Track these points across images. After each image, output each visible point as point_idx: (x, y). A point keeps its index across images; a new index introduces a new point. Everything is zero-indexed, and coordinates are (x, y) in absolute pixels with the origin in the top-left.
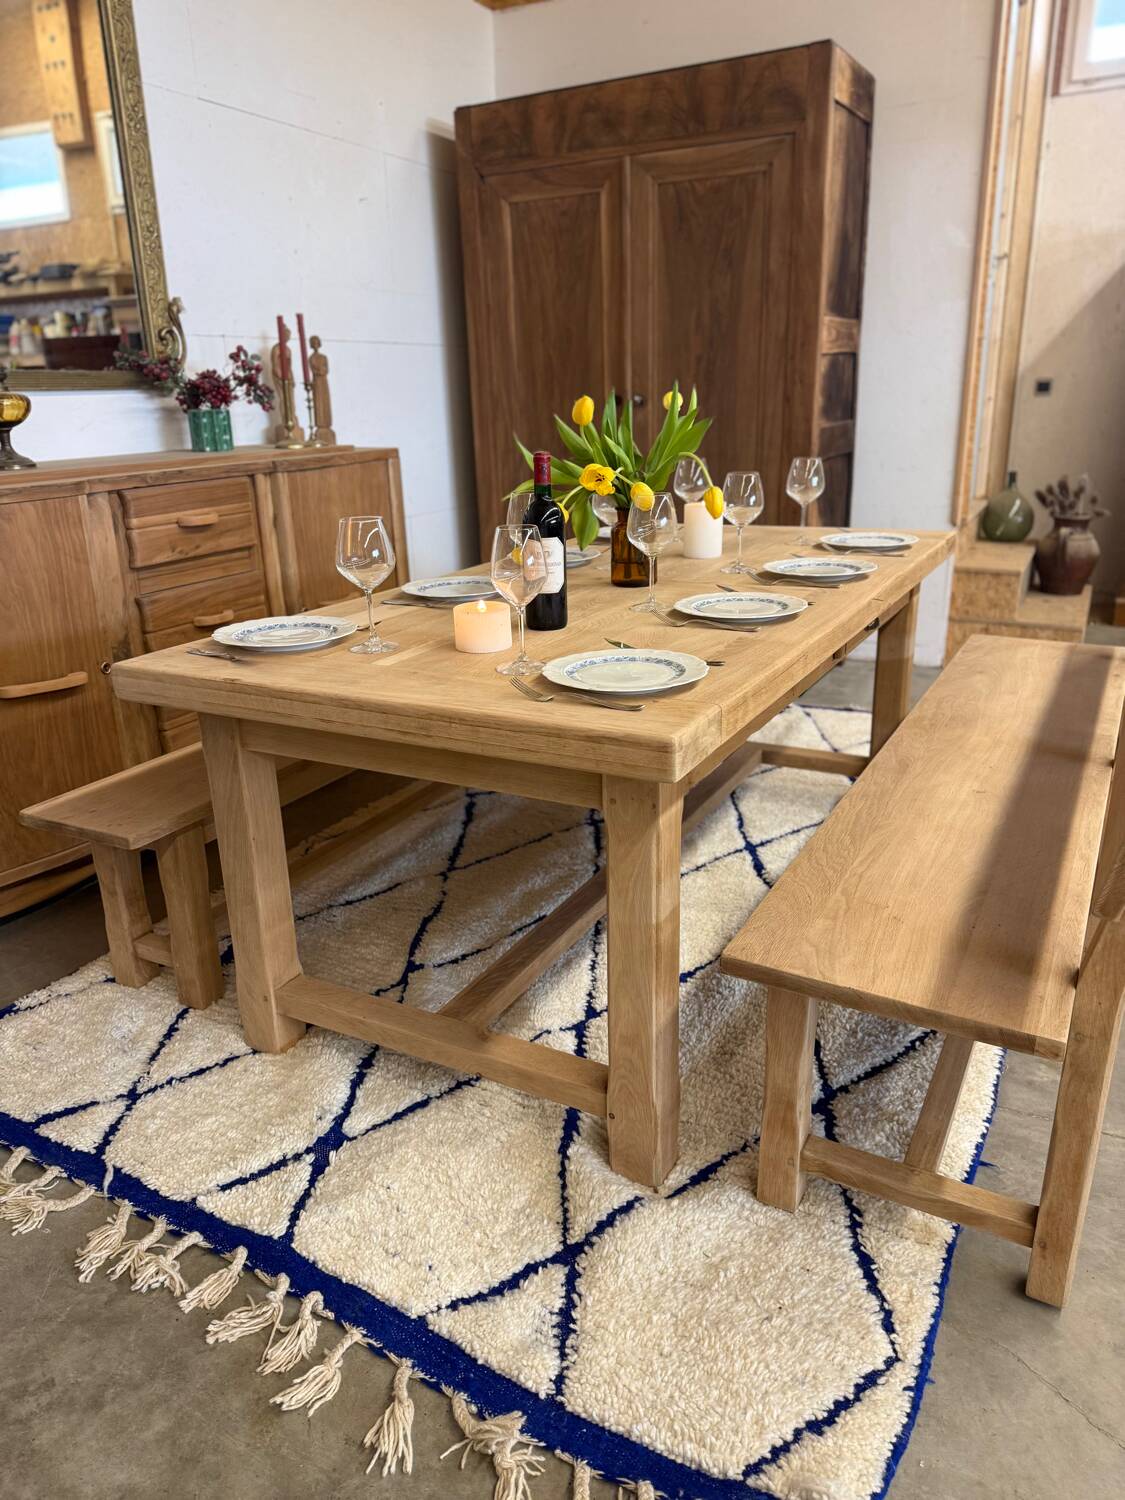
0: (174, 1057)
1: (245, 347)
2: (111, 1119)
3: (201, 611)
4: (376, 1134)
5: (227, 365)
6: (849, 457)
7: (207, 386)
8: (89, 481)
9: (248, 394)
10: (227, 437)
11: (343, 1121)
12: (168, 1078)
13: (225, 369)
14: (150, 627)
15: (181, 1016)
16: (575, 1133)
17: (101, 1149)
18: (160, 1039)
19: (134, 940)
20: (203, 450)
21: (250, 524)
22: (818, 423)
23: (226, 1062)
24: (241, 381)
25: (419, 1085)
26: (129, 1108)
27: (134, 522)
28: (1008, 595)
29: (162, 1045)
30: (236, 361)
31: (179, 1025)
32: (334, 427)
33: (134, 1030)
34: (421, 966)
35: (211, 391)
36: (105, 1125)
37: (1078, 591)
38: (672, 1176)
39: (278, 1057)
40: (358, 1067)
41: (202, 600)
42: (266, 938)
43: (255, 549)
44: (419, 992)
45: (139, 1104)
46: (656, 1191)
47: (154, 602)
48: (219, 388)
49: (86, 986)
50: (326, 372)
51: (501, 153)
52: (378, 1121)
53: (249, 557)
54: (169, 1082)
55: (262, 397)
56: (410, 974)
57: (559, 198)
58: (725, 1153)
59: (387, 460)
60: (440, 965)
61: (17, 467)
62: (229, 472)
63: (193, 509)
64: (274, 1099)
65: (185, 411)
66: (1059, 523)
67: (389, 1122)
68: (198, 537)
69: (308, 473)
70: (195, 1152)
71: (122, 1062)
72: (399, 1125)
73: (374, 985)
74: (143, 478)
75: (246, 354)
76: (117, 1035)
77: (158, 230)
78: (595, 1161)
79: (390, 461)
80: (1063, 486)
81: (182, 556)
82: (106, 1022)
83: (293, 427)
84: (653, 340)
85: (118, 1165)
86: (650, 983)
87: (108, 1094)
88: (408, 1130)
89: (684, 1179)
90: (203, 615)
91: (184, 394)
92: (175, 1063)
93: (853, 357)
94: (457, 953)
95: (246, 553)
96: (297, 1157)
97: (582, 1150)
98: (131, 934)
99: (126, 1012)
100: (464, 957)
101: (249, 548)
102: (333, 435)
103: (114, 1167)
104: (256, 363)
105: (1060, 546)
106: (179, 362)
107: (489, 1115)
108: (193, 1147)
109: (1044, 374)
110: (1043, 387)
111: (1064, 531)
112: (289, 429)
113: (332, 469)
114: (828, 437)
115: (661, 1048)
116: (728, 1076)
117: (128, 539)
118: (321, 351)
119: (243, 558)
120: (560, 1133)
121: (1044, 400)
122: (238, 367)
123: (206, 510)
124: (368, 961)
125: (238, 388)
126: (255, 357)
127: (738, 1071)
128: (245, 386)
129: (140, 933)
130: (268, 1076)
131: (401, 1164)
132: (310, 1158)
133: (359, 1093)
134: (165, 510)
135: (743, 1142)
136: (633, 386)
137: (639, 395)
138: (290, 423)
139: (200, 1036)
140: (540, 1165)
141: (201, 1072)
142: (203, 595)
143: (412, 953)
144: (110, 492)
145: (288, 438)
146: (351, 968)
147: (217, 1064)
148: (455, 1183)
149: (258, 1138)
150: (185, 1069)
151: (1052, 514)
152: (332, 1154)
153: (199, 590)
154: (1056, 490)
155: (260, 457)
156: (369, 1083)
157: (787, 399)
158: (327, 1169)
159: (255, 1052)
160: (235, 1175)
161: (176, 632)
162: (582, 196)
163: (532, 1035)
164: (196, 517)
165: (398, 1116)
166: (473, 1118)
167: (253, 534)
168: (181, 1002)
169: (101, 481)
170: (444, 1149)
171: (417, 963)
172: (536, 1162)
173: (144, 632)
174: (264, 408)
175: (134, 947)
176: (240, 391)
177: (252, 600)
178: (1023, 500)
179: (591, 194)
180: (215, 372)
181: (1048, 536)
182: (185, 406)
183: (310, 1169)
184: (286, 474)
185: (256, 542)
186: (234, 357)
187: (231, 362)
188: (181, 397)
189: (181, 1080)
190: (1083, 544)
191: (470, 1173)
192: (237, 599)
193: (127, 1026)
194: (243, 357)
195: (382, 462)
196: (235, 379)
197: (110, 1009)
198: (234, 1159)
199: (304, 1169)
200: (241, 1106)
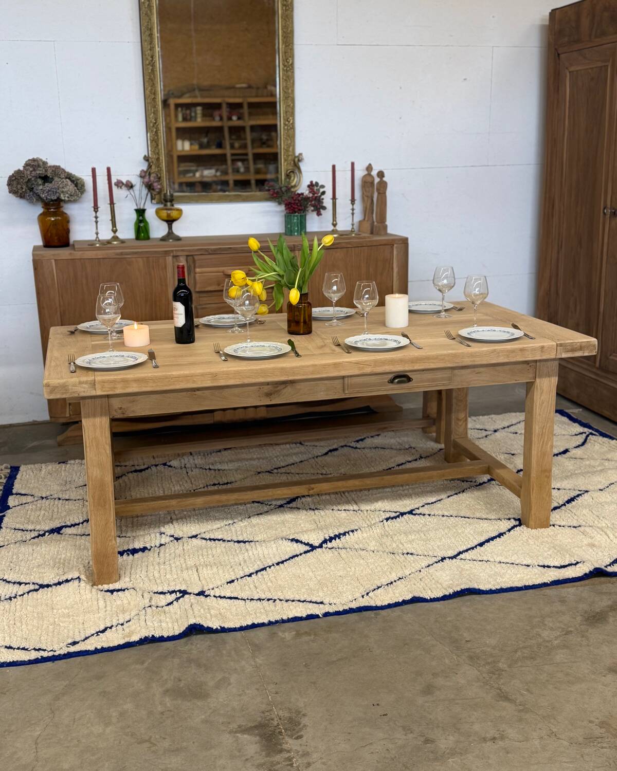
2: (29, 501)
8: (176, 250)
11: (66, 528)
12: (58, 497)
17: (13, 507)
26: (36, 501)
27: (198, 270)
36: (24, 502)
45: (39, 501)
47: (203, 308)
50: (385, 191)
51: (566, 39)
57: (592, 68)
61: (171, 241)
63: (234, 266)
74: (206, 250)
77: (294, 119)
85: (8, 512)
92: (67, 495)
96: (41, 531)
103: (6, 512)
112: (334, 225)
117: (195, 277)
122: (310, 192)
123: (242, 267)
134: (217, 266)
138: (334, 222)
144: (187, 256)
147: (75, 499)
152: (47, 534)
158: (40, 538)
160: (22, 527)
162: (601, 67)
169: (183, 250)
179: (604, 66)
186: (309, 186)
187: (308, 189)
189: (59, 499)
195: (389, 246)
199: (36, 534)
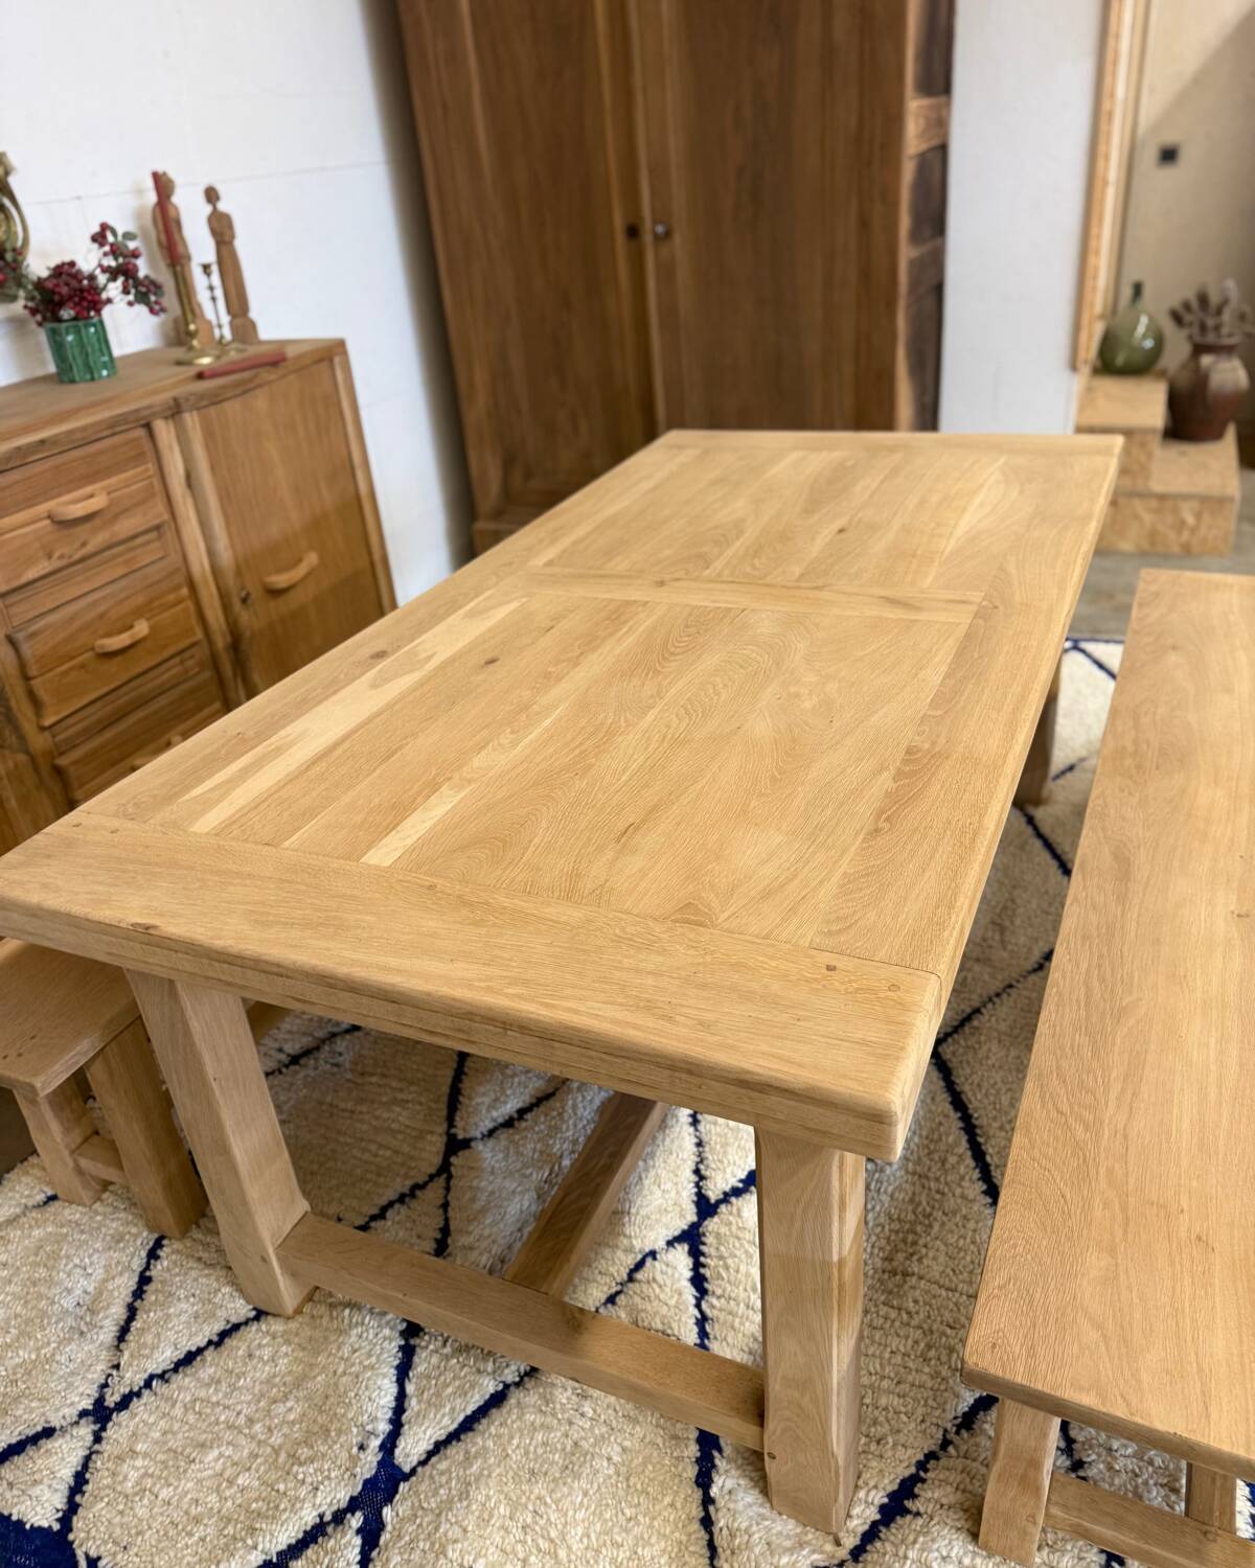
0: (149, 1338)
1: (111, 223)
2: (74, 1461)
3: (101, 632)
4: (441, 1464)
5: (89, 251)
6: (938, 290)
7: (65, 290)
9: (126, 291)
10: (106, 358)
11: (394, 1446)
12: (146, 1376)
13: (89, 259)
14: (33, 671)
15: (153, 1255)
16: (716, 1454)
17: (66, 1520)
18: (129, 1300)
19: (72, 1152)
20: (73, 381)
21: (153, 495)
22: (906, 253)
23: (224, 1335)
24: (113, 273)
25: (490, 1367)
26: (98, 1439)
28: (1143, 458)
29: (132, 1312)
30: (102, 245)
31: (153, 1273)
32: (254, 314)
33: (90, 1289)
34: (466, 1144)
35: (70, 298)
36: (67, 1474)
37: (1217, 435)
38: (856, 1511)
39: (293, 1325)
40: (402, 1333)
41: (101, 616)
42: (253, 1192)
43: (166, 527)
44: (468, 1195)
45: (111, 1432)
46: (838, 1543)
47: (33, 635)
48: (82, 290)
49: (18, 1210)
50: (233, 236)
52: (441, 1435)
53: (160, 537)
54: (148, 1384)
55: (144, 293)
56: (453, 1160)
58: (920, 1457)
59: (331, 360)
60: (491, 1133)
62: (114, 426)
63: (69, 491)
64: (293, 1409)
65: (40, 324)
66: (1199, 349)
67: (454, 1437)
68: (80, 530)
69: (226, 405)
70: (197, 1520)
71: (79, 1351)
72: (474, 1442)
73: (406, 1176)
75: (114, 233)
76: (68, 1303)
78: (749, 1499)
79: (337, 360)
80: (1203, 299)
81: (64, 562)
82: (50, 1282)
83: (196, 331)
84: (675, 144)
85: (93, 1553)
86: (829, 1329)
87: (67, 1411)
88: (483, 1452)
89: (873, 1514)
90: (108, 635)
91: (33, 299)
92: (154, 1348)
93: (943, 150)
94: (510, 1107)
95: (154, 535)
96: (339, 1517)
97: (730, 1484)
98: (67, 1146)
99: (77, 1261)
100: (522, 1113)
101: (158, 528)
102: (253, 325)
103: (87, 1556)
104: (132, 245)
105: (1201, 380)
106: (19, 253)
107: (590, 1413)
108: (193, 1511)
109: (1169, 138)
110: (1169, 155)
111: (1206, 360)
112: (191, 335)
113: (258, 391)
114: (917, 266)
115: (844, 1395)
116: (905, 1316)
118: (222, 206)
119: (148, 542)
120: (693, 1450)
121: (1170, 174)
122: (105, 254)
123: (89, 489)
124: (393, 1132)
125: (111, 285)
126: (128, 236)
127: (916, 1302)
128: (121, 280)
129: (79, 1140)
130: (283, 1362)
131: (484, 1521)
132: (356, 1520)
133: (410, 1388)
134: (29, 503)
135: (940, 1435)
136: (653, 210)
137: (661, 222)
138: (192, 327)
139: (182, 1293)
140: (672, 1505)
141: (189, 1358)
142: (102, 608)
143: (451, 1120)
145: (191, 348)
146: (373, 1147)
147: (210, 1343)
148: (562, 1554)
149: (282, 1487)
150: (165, 1357)
151: (1190, 338)
152: (386, 1509)
153: (95, 604)
154: (1195, 304)
155: (155, 392)
156: (422, 1363)
157: (864, 224)
158: (384, 1538)
159: (260, 1315)
161: (72, 669)
163: (631, 1260)
164: (73, 506)
165: (468, 1425)
166: (571, 1423)
167: (159, 506)
168: (151, 1230)
170: (539, 1489)
171: (460, 1137)
172: (668, 1500)
173: (27, 678)
174: (152, 311)
175: (75, 1161)
176: (114, 289)
177: (171, 597)
178: (1151, 319)
180: (72, 264)
181: (1184, 367)
182: (39, 317)
183: (358, 1541)
184: (195, 413)
185: (166, 516)
186: (99, 238)
187: (96, 246)
188: (30, 304)
189: (164, 1377)
190: (1228, 374)
191: (580, 1530)
192: (151, 602)
193: (83, 1285)
194: (110, 238)
195: (324, 365)
196: (104, 270)
197: (55, 1256)
198: (252, 1531)
199: (350, 1543)
200: (251, 1421)
